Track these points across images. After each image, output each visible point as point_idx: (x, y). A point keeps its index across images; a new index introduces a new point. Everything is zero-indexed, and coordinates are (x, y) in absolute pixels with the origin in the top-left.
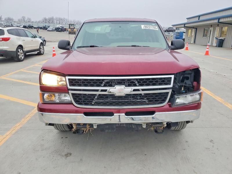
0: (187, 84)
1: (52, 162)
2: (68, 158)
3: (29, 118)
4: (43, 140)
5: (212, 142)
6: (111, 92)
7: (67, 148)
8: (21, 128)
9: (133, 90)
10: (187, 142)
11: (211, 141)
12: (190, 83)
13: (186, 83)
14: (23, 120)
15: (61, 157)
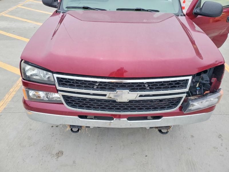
0: (204, 80)
1: (42, 165)
2: (59, 158)
3: (14, 93)
4: (31, 129)
5: (220, 138)
6: (111, 97)
7: (58, 143)
8: (5, 108)
9: (139, 95)
10: (192, 136)
11: (220, 136)
12: (208, 79)
13: (202, 79)
14: (7, 96)
15: (52, 157)
